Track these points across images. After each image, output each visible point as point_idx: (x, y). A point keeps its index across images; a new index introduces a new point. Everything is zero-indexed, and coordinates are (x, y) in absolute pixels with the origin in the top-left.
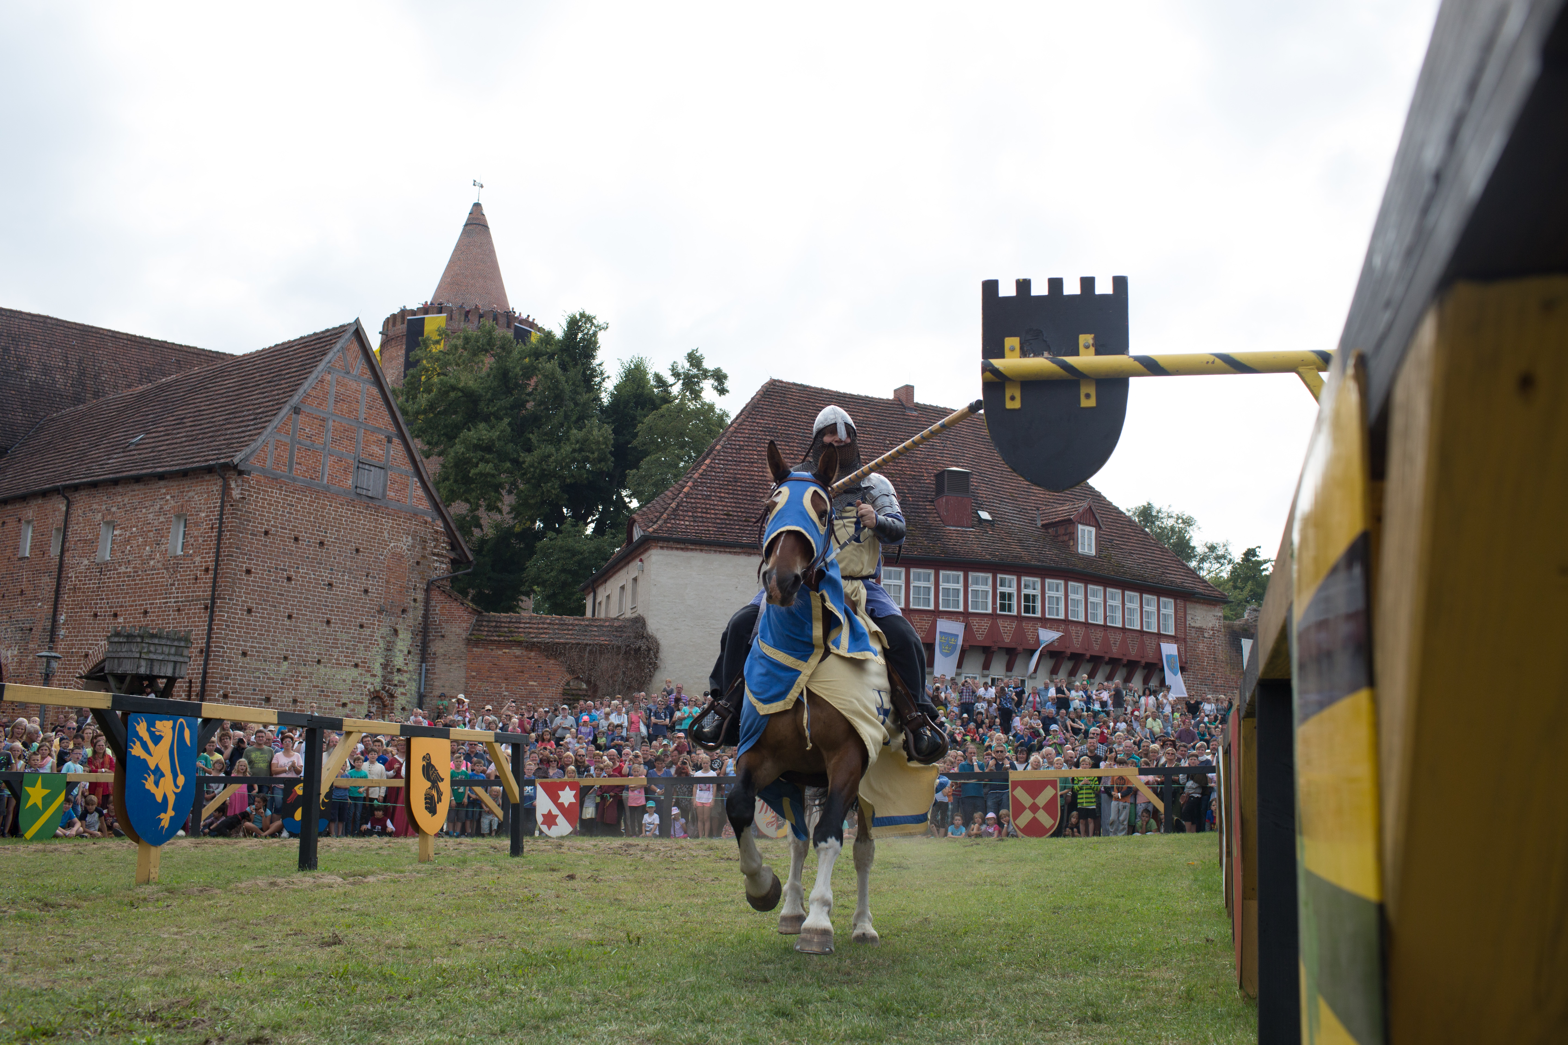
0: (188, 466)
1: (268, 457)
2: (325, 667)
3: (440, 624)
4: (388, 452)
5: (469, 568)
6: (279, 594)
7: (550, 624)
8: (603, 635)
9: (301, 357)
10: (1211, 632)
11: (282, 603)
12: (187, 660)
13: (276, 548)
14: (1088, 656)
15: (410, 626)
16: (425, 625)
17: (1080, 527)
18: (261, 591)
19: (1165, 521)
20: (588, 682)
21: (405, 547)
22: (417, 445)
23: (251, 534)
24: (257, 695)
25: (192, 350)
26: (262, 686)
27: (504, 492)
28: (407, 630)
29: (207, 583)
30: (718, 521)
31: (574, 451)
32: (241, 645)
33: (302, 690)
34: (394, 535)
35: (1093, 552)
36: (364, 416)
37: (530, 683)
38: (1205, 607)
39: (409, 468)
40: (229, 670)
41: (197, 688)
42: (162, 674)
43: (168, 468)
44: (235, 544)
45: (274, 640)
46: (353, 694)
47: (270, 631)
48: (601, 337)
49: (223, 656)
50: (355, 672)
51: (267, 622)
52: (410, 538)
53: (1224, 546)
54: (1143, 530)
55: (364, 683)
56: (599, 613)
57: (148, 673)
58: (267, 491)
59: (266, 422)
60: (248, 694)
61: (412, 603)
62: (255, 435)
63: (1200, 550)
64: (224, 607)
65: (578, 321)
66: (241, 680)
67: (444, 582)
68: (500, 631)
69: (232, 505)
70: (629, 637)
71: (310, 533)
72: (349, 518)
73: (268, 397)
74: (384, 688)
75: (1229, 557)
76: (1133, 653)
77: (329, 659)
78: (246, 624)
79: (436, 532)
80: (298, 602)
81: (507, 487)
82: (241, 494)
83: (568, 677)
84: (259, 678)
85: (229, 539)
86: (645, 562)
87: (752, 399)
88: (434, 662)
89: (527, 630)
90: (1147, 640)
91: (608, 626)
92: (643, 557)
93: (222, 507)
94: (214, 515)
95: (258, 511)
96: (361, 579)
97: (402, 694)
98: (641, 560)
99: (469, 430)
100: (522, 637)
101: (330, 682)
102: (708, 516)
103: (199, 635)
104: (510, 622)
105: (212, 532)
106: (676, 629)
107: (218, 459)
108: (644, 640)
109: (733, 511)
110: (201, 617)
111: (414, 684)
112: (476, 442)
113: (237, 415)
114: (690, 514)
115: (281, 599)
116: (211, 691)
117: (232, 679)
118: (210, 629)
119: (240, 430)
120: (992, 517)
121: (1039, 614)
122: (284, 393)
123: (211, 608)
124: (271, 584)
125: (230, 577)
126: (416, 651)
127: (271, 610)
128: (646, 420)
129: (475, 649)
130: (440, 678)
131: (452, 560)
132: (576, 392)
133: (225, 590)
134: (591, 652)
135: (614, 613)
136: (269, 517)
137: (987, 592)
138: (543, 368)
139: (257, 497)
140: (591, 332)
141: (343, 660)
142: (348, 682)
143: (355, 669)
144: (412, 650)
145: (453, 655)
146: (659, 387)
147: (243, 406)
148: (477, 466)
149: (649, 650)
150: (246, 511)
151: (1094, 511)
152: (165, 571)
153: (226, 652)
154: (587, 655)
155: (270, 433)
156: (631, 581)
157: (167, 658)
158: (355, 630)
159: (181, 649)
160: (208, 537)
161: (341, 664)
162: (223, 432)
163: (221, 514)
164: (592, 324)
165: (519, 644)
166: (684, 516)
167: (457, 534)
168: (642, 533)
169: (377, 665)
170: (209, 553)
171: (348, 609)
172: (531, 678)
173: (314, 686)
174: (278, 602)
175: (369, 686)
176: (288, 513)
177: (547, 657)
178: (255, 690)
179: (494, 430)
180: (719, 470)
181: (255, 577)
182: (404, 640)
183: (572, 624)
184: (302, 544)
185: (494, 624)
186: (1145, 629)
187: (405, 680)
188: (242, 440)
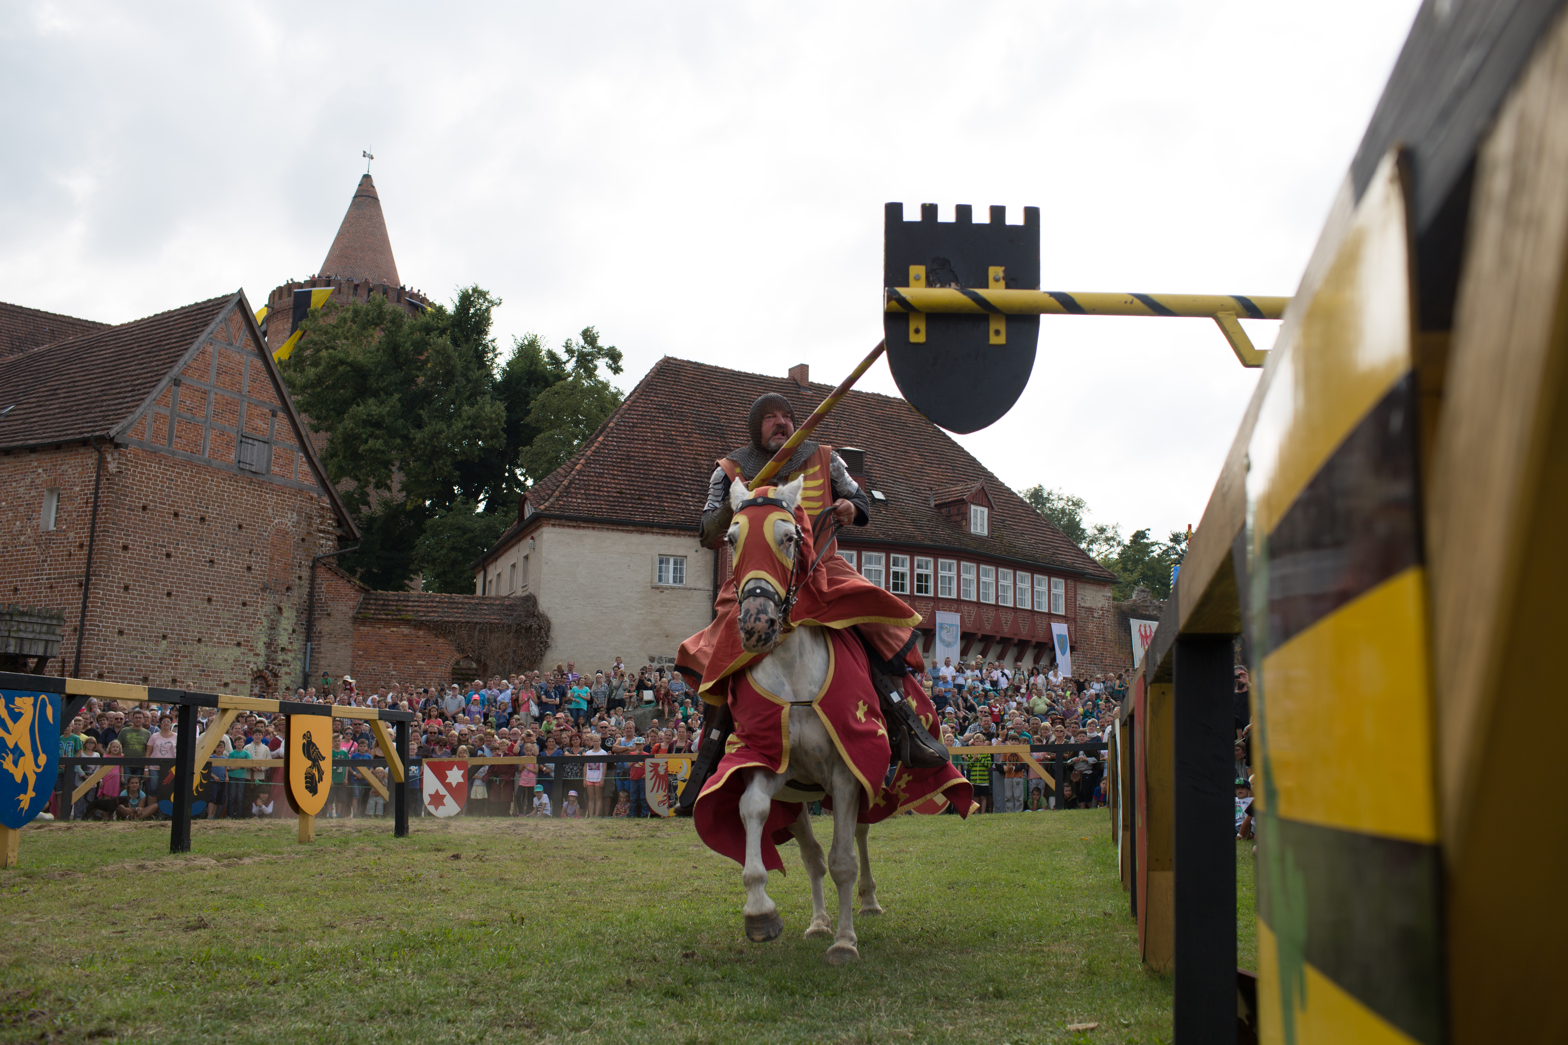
0: (62, 439)
1: (147, 429)
2: (206, 646)
3: (325, 603)
4: (273, 426)
5: (357, 545)
6: (157, 571)
7: (439, 602)
8: (493, 614)
9: (181, 328)
10: (1101, 613)
11: (161, 581)
12: (59, 638)
13: (155, 523)
14: (980, 635)
15: (295, 605)
16: (310, 603)
17: (973, 507)
18: (138, 568)
19: (1055, 503)
20: (478, 661)
21: (289, 524)
22: (304, 420)
23: (128, 509)
24: (134, 674)
25: (67, 320)
26: (139, 666)
27: (394, 469)
28: (292, 608)
29: (81, 559)
30: (611, 499)
31: (466, 427)
32: (117, 624)
33: (182, 669)
34: (278, 511)
35: (985, 533)
36: (247, 389)
37: (419, 662)
38: (1095, 587)
39: (294, 443)
40: (104, 649)
41: (70, 667)
42: (33, 653)
43: (39, 441)
44: (111, 519)
45: (152, 618)
46: (235, 673)
47: (148, 609)
48: (494, 311)
49: (98, 635)
50: (237, 651)
51: (145, 600)
52: (295, 514)
53: (1113, 527)
54: (1034, 511)
55: (248, 662)
56: (489, 592)
57: (17, 652)
58: (146, 465)
59: (144, 394)
60: (124, 673)
61: (297, 581)
62: (133, 407)
63: (1090, 531)
64: (100, 584)
65: (471, 296)
66: (117, 660)
67: (331, 560)
68: (388, 610)
69: (108, 479)
70: (520, 616)
71: (190, 509)
72: (231, 493)
73: (146, 368)
74: (267, 668)
75: (1118, 539)
76: (1024, 633)
77: (210, 638)
78: (122, 602)
79: (323, 508)
80: (178, 579)
81: (397, 464)
82: (118, 467)
83: (458, 656)
84: (137, 657)
85: (105, 514)
86: (537, 540)
87: (646, 376)
88: (319, 641)
89: (415, 609)
90: (1038, 620)
91: (498, 605)
92: (534, 535)
93: (98, 481)
94: (89, 490)
95: (136, 485)
96: (244, 556)
97: (287, 673)
98: (532, 538)
99: (358, 405)
100: (410, 616)
101: (212, 662)
102: (601, 494)
103: (72, 613)
104: (398, 600)
105: (87, 507)
106: (567, 608)
107: (93, 431)
108: (535, 619)
109: (626, 489)
110: (75, 595)
111: (299, 663)
112: (365, 417)
113: (114, 386)
114: (583, 492)
115: (160, 576)
116: (85, 670)
117: (108, 659)
118: (85, 607)
119: (117, 402)
120: (886, 496)
121: (931, 594)
122: (163, 364)
123: (85, 586)
124: (149, 561)
125: (106, 554)
126: (301, 629)
127: (149, 587)
128: (540, 397)
129: (361, 628)
130: (326, 657)
131: (338, 537)
132: (467, 368)
133: (100, 567)
134: (481, 631)
135: (504, 592)
136: (147, 491)
137: (880, 571)
138: (434, 343)
139: (135, 471)
140: (484, 307)
141: (224, 638)
142: (230, 661)
143: (238, 648)
144: (297, 629)
145: (339, 634)
146: (552, 364)
147: (120, 378)
148: (366, 442)
149: (541, 628)
150: (123, 486)
151: (987, 491)
152: (37, 547)
153: (101, 631)
154: (477, 633)
155: (149, 405)
156: (522, 559)
157: (38, 637)
158: (238, 608)
159: (53, 627)
160: (83, 512)
161: (222, 643)
162: (99, 404)
163: (97, 488)
164: (486, 299)
165: (407, 622)
166: (577, 494)
167: (344, 510)
168: (533, 511)
169: (261, 644)
170: (83, 528)
171: (230, 586)
172: (420, 657)
173: (194, 666)
174: (156, 580)
175: (251, 666)
176: (167, 487)
177: (436, 636)
178: (132, 670)
179: (383, 406)
180: (612, 448)
181: (132, 554)
182: (288, 619)
183: (461, 603)
184: (183, 520)
185: (382, 602)
186: (1036, 609)
187: (290, 659)
188: (119, 412)
